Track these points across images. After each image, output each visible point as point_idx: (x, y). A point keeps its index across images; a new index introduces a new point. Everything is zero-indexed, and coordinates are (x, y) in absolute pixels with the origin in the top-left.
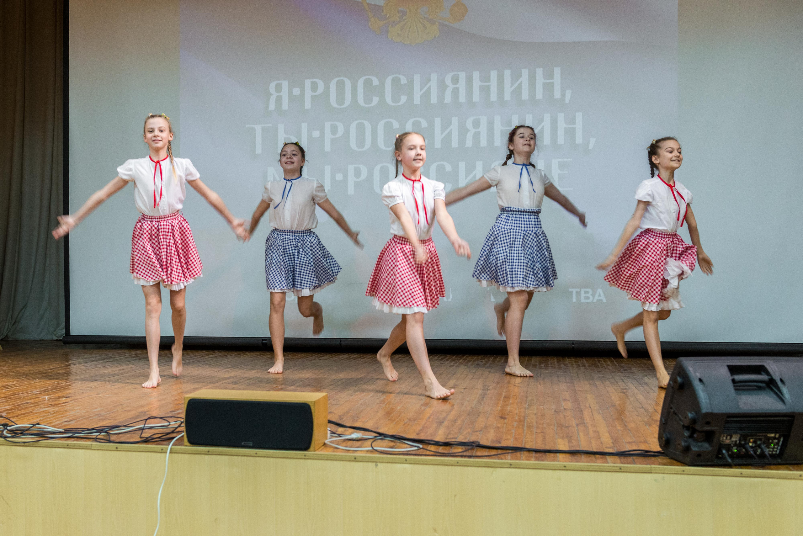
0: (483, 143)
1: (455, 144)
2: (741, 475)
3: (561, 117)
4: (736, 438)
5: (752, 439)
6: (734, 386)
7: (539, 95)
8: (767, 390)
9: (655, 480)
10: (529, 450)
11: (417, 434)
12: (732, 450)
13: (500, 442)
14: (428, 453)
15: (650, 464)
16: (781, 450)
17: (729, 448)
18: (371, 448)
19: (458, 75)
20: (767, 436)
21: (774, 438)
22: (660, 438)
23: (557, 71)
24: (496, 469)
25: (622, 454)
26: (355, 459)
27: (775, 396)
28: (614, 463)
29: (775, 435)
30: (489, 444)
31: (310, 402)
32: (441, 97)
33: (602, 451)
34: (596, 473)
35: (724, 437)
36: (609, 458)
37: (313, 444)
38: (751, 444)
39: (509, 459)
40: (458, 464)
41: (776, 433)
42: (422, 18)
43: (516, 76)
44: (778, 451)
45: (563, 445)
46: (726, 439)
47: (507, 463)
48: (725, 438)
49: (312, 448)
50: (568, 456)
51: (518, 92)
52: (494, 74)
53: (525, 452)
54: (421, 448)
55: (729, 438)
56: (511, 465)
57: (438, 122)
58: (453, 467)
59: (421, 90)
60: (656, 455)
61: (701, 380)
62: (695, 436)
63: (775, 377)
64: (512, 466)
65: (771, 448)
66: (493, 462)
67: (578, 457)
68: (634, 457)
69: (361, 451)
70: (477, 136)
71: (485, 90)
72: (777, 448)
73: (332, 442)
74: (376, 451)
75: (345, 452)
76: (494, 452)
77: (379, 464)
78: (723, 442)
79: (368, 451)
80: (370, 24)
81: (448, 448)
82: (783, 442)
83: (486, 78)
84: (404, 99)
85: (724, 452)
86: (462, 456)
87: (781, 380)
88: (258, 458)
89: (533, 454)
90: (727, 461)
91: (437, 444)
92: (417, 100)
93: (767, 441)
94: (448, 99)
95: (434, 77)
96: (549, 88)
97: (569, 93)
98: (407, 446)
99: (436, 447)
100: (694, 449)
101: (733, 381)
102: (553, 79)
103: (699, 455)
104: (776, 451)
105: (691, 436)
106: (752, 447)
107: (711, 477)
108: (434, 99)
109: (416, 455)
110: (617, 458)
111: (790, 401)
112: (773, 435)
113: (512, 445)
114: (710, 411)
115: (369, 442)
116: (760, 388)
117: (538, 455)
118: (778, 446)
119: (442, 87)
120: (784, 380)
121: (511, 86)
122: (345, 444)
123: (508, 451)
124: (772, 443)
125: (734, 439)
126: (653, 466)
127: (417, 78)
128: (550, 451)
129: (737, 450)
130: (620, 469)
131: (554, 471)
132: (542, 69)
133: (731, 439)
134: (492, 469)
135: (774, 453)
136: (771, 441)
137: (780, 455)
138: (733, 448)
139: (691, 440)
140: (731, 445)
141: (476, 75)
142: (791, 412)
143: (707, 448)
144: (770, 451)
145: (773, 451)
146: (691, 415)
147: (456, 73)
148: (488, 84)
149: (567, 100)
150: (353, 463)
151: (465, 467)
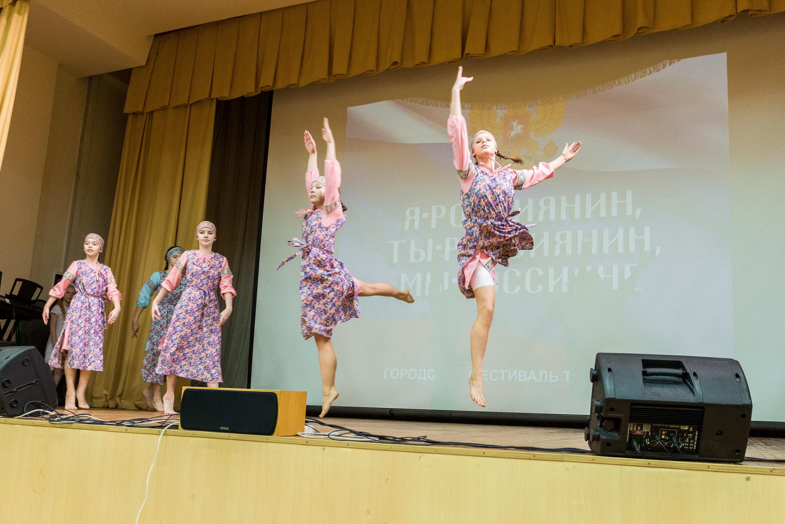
0: (569, 252)
1: (546, 253)
2: (649, 466)
3: (632, 230)
4: (647, 429)
5: (665, 431)
6: (643, 377)
7: (614, 213)
8: (684, 384)
9: (567, 468)
12: (645, 442)
16: (697, 445)
17: (640, 439)
20: (680, 427)
21: (688, 432)
23: (629, 194)
26: (307, 443)
27: (688, 389)
29: (689, 429)
31: (276, 392)
34: (512, 460)
35: (634, 427)
38: (663, 437)
41: (689, 426)
43: (596, 199)
44: (695, 446)
46: (637, 429)
47: (431, 448)
48: (635, 429)
51: (597, 210)
52: (577, 198)
55: (639, 428)
56: (436, 451)
58: (387, 452)
61: (610, 370)
63: (688, 371)
64: (438, 452)
65: (687, 443)
66: (422, 448)
71: (571, 211)
72: (693, 443)
77: (327, 447)
78: (634, 432)
82: (698, 436)
83: (571, 201)
85: (635, 443)
87: (695, 374)
94: (541, 218)
96: (622, 207)
97: (638, 211)
100: (604, 437)
101: (644, 373)
102: (626, 200)
103: (609, 444)
104: (693, 446)
106: (665, 439)
108: (530, 219)
111: (701, 392)
112: (686, 428)
114: (613, 396)
116: (676, 382)
118: (694, 441)
119: (537, 208)
120: (698, 374)
121: (592, 206)
124: (687, 438)
125: (645, 430)
126: (564, 454)
129: (650, 443)
130: (534, 456)
131: (474, 457)
132: (616, 192)
133: (641, 429)
134: (420, 455)
135: (690, 448)
136: (685, 435)
137: (697, 451)
138: (646, 440)
139: (601, 429)
140: (643, 436)
141: (564, 198)
142: (700, 403)
143: (615, 437)
144: (686, 446)
145: (689, 446)
146: (599, 403)
147: (548, 198)
148: (572, 205)
149: (637, 217)
150: (305, 447)
151: (397, 452)
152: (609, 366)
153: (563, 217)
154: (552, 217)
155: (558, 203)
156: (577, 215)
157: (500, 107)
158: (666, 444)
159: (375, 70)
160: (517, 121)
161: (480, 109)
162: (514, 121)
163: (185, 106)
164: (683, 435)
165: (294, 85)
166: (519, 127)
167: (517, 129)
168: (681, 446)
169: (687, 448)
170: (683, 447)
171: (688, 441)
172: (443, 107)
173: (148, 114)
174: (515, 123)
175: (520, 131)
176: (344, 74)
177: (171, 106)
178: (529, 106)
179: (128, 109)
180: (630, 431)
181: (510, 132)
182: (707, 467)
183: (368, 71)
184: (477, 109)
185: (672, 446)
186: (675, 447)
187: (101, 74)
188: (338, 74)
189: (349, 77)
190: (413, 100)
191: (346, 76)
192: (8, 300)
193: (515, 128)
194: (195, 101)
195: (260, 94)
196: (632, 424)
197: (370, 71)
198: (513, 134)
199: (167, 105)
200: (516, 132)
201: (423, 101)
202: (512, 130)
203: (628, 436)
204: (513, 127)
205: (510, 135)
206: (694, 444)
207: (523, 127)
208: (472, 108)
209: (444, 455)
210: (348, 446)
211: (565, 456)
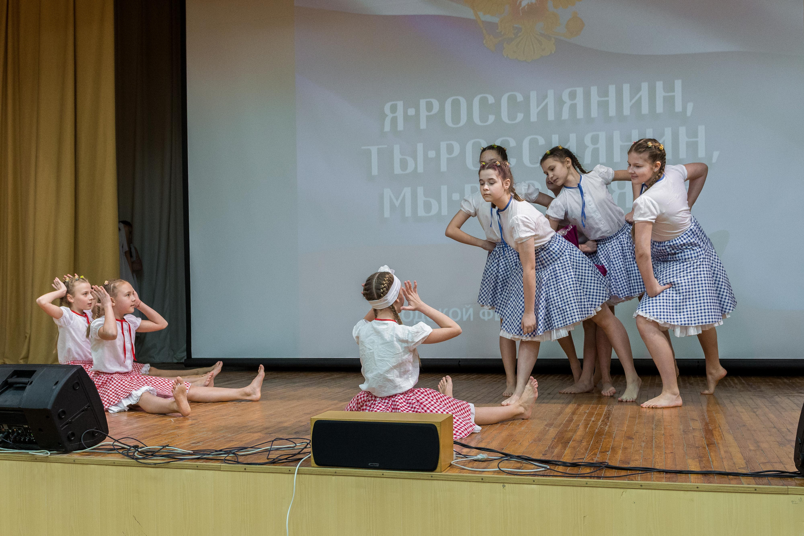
0: (603, 158)
3: (682, 131)
7: (660, 109)
9: (793, 502)
10: (660, 471)
11: (543, 455)
13: (629, 463)
14: (556, 474)
15: (786, 485)
18: (498, 469)
19: (576, 90)
22: (796, 458)
23: (678, 84)
24: (625, 490)
25: (757, 475)
26: (483, 480)
28: (748, 484)
30: (617, 465)
31: (436, 422)
32: (559, 113)
33: (736, 471)
34: (730, 494)
36: (743, 479)
37: (439, 465)
39: (639, 480)
40: (586, 485)
42: (537, 34)
43: (636, 90)
45: (694, 466)
49: (438, 469)
50: (700, 476)
51: (637, 105)
52: (612, 89)
53: (655, 473)
54: (548, 469)
57: (555, 138)
58: (583, 488)
59: (537, 107)
60: (792, 475)
64: (643, 487)
67: (711, 477)
68: (769, 478)
69: (488, 472)
70: (596, 152)
71: (603, 106)
73: (457, 463)
74: (503, 471)
75: (471, 473)
76: (623, 473)
77: (506, 484)
79: (494, 472)
80: (484, 42)
81: (576, 468)
83: (604, 93)
84: (520, 116)
86: (591, 477)
88: (385, 479)
89: (664, 475)
91: (565, 464)
92: (534, 118)
94: (565, 115)
95: (551, 93)
96: (669, 101)
97: (690, 106)
98: (534, 466)
99: (564, 468)
102: (674, 92)
108: (551, 116)
109: (544, 476)
110: (751, 479)
113: (641, 466)
115: (495, 463)
117: (668, 475)
119: (560, 103)
121: (631, 101)
122: (471, 465)
123: (638, 472)
127: (533, 95)
128: (680, 472)
130: (755, 490)
131: (686, 492)
132: (662, 82)
134: (622, 490)
141: (594, 90)
147: (573, 89)
148: (606, 99)
149: (689, 113)
150: (480, 484)
151: (595, 488)
153: (594, 113)
154: (580, 114)
155: (587, 96)
156: (612, 112)
181: (521, 2)
198: (524, 3)
200: (528, 1)
209: (650, 491)
210: (534, 483)
211: (790, 488)
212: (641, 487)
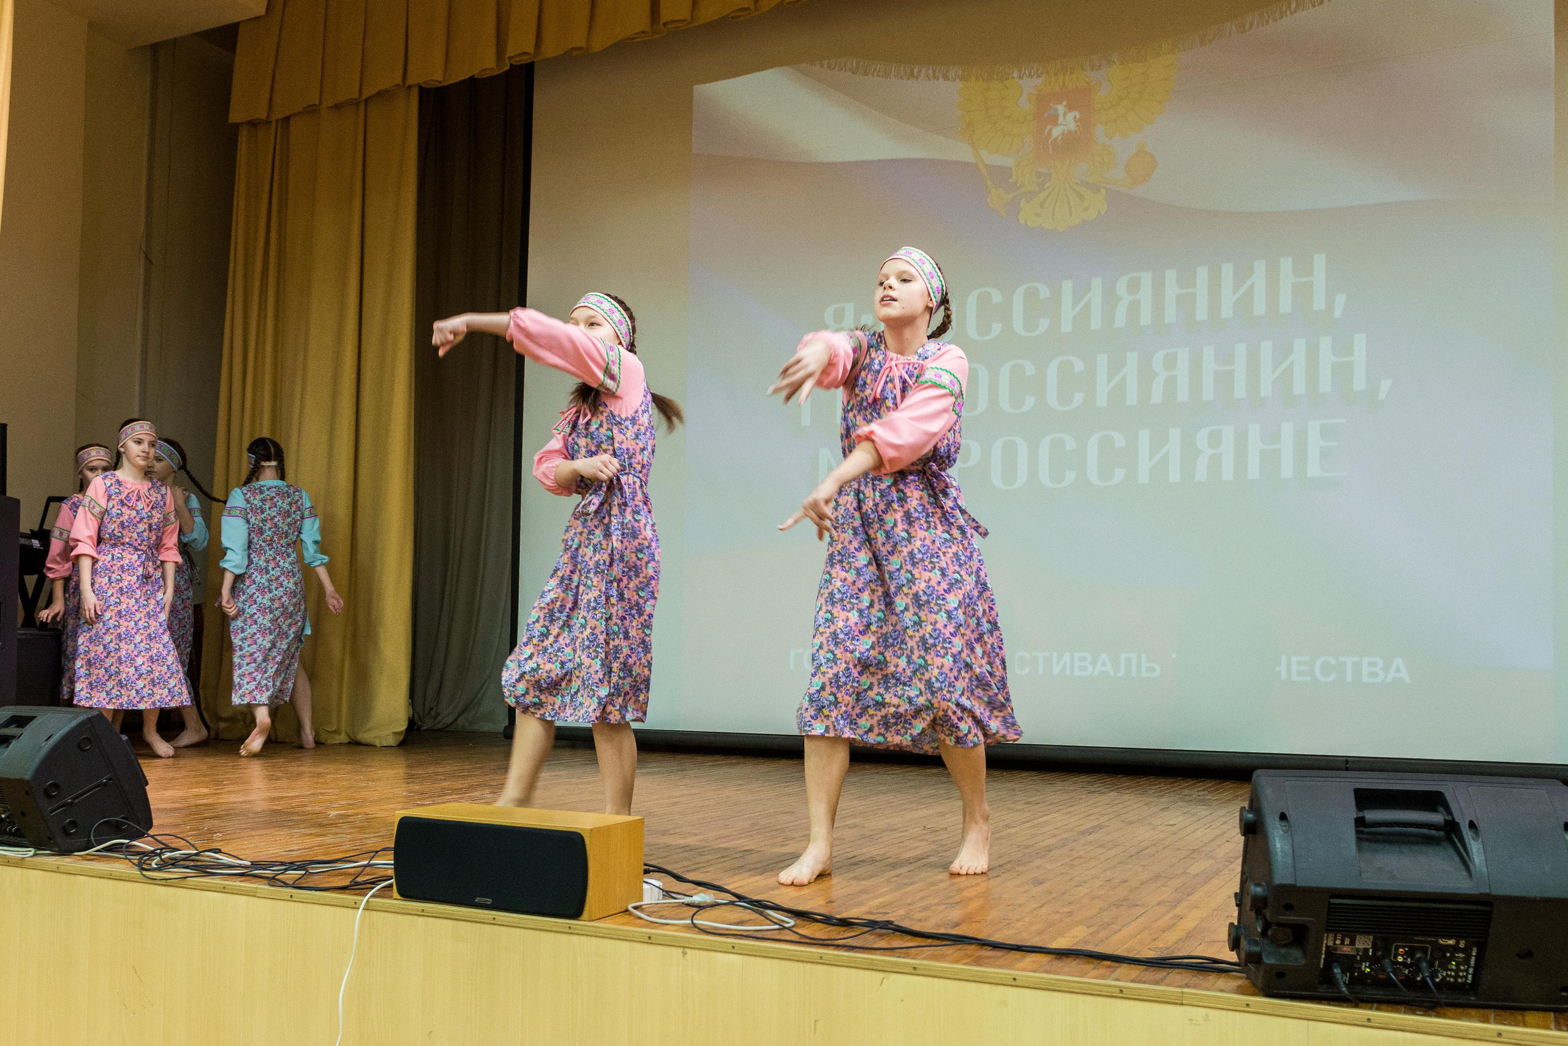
0: (1183, 394)
1: (1132, 399)
2: (1368, 1024)
3: (1325, 343)
4: (1364, 943)
5: (1403, 947)
6: (1358, 832)
7: (1286, 305)
9: (1190, 1020)
12: (1360, 968)
16: (1474, 975)
17: (1349, 963)
18: (690, 922)
19: (1139, 278)
20: (1437, 940)
21: (1456, 949)
23: (1320, 261)
24: (888, 975)
26: (649, 940)
27: (1457, 859)
29: (1458, 943)
31: (584, 830)
32: (1109, 319)
34: (1074, 996)
35: (1335, 939)
36: (1121, 970)
38: (1400, 959)
40: (821, 961)
41: (1458, 938)
42: (1077, 184)
43: (1244, 274)
44: (1470, 977)
46: (1342, 943)
47: (905, 964)
48: (1338, 942)
49: (587, 915)
51: (1246, 300)
52: (1202, 273)
55: (1347, 941)
56: (915, 968)
57: (1102, 360)
58: (814, 966)
59: (1074, 308)
61: (1283, 817)
62: (1270, 933)
63: (1458, 818)
64: (918, 972)
65: (1451, 970)
66: (885, 961)
69: (674, 925)
70: (1171, 384)
71: (1186, 303)
72: (1467, 971)
74: (696, 926)
77: (688, 951)
78: (1336, 949)
79: (685, 926)
80: (989, 200)
82: (1477, 957)
83: (1188, 280)
84: (1044, 324)
85: (1337, 971)
87: (1472, 825)
88: (497, 927)
90: (1340, 992)
92: (1066, 326)
93: (1442, 956)
94: (1120, 321)
95: (1097, 283)
96: (1303, 292)
97: (1341, 300)
100: (1269, 960)
101: (1360, 822)
102: (1312, 275)
103: (1281, 975)
104: (1466, 977)
105: (1264, 934)
106: (1404, 964)
107: (1306, 1022)
108: (1096, 323)
110: (1135, 971)
111: (1484, 869)
112: (1451, 942)
114: (1291, 881)
116: (1429, 841)
118: (1469, 966)
119: (1110, 299)
120: (1480, 825)
121: (1234, 293)
124: (1452, 958)
125: (1360, 945)
126: (1185, 990)
127: (1067, 286)
129: (1372, 970)
130: (1121, 991)
131: (994, 987)
132: (1290, 259)
133: (1352, 943)
134: (882, 975)
135: (1460, 980)
136: (1448, 955)
137: (1474, 987)
138: (1361, 964)
139: (1265, 941)
140: (1354, 956)
141: (1171, 275)
142: (1481, 894)
143: (1296, 959)
144: (1450, 976)
145: (1456, 977)
146: (1259, 890)
147: (1135, 275)
148: (1190, 290)
149: (1338, 313)
150: (646, 946)
151: (834, 968)
152: (1281, 807)
153: (1170, 315)
154: (1145, 318)
155: (1159, 287)
156: (1201, 313)
157: (1027, 72)
158: (1407, 972)
159: (752, 8)
160: (1065, 103)
161: (983, 81)
162: (1058, 104)
163: (355, 103)
164: (1444, 955)
165: (580, 48)
166: (1070, 116)
167: (1067, 121)
168: (1438, 977)
169: (1452, 980)
170: (1444, 978)
171: (1454, 967)
172: (902, 78)
173: (279, 125)
174: (1061, 109)
175: (1072, 126)
176: (684, 20)
177: (323, 106)
178: (1092, 70)
179: (236, 115)
180: (1327, 947)
181: (1050, 130)
182: (1496, 1035)
183: (737, 11)
184: (977, 79)
185: (1419, 979)
186: (1424, 980)
187: (175, 39)
188: (672, 22)
189: (696, 24)
190: (835, 65)
191: (689, 24)
192: (37, 542)
193: (1061, 120)
194: (374, 92)
195: (507, 72)
196: (1331, 936)
197: (742, 10)
198: (1056, 132)
199: (317, 103)
200: (1063, 127)
201: (857, 67)
202: (1056, 124)
203: (1323, 956)
204: (1057, 116)
205: (1051, 137)
206: (1468, 973)
207: (1078, 116)
208: (964, 79)
209: (930, 979)
210: (733, 951)
211: (1186, 993)
212: (915, 971)
